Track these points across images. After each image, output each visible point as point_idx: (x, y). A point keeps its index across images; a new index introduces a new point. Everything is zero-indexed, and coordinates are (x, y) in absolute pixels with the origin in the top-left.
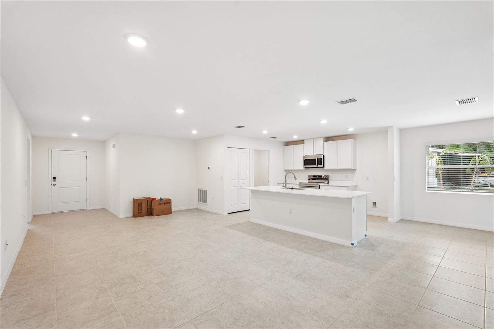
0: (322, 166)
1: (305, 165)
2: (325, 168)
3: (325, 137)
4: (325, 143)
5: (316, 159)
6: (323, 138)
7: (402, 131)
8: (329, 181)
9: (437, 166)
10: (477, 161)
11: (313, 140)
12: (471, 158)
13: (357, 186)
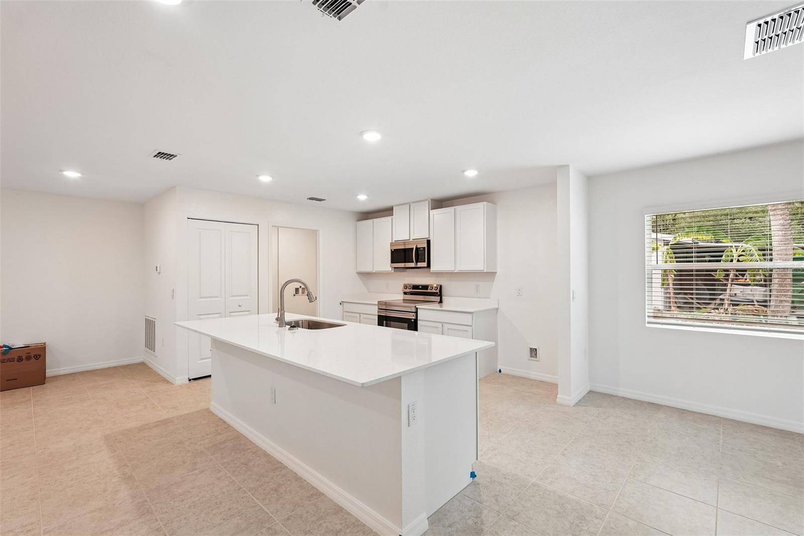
0: (425, 264)
1: (393, 261)
2: (434, 268)
3: (432, 200)
4: (433, 212)
5: (413, 248)
6: (427, 202)
7: (591, 180)
8: (443, 297)
9: (664, 264)
10: (735, 255)
11: (408, 205)
12: (723, 252)
13: (497, 309)
